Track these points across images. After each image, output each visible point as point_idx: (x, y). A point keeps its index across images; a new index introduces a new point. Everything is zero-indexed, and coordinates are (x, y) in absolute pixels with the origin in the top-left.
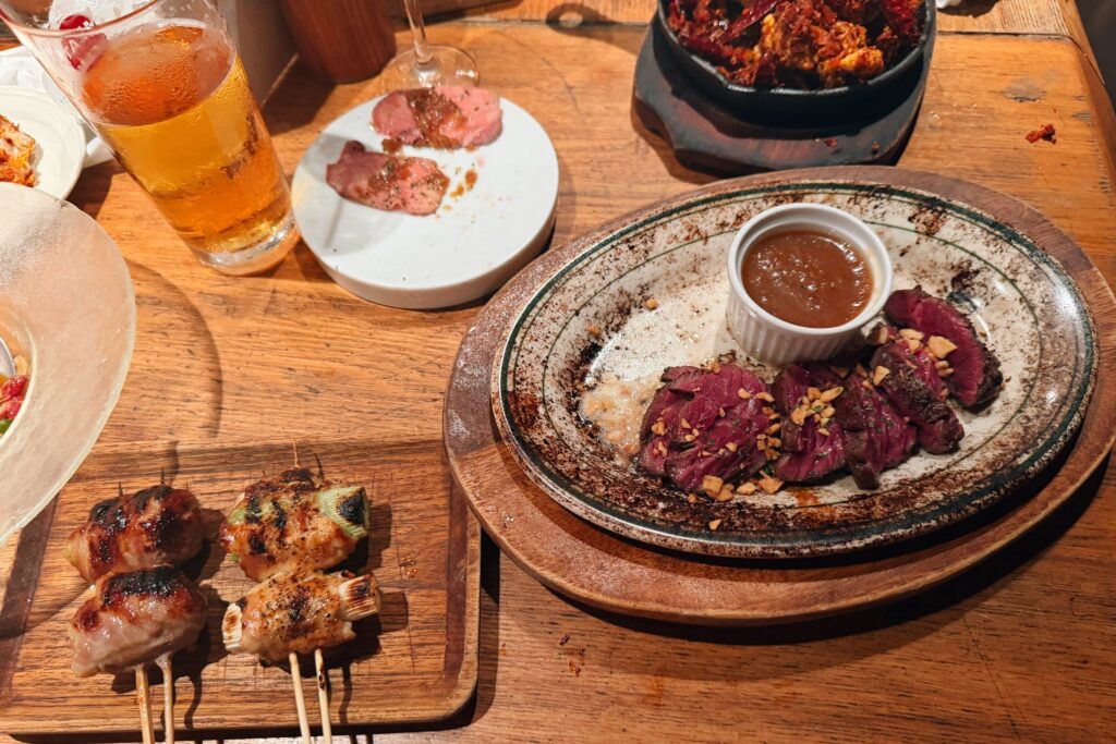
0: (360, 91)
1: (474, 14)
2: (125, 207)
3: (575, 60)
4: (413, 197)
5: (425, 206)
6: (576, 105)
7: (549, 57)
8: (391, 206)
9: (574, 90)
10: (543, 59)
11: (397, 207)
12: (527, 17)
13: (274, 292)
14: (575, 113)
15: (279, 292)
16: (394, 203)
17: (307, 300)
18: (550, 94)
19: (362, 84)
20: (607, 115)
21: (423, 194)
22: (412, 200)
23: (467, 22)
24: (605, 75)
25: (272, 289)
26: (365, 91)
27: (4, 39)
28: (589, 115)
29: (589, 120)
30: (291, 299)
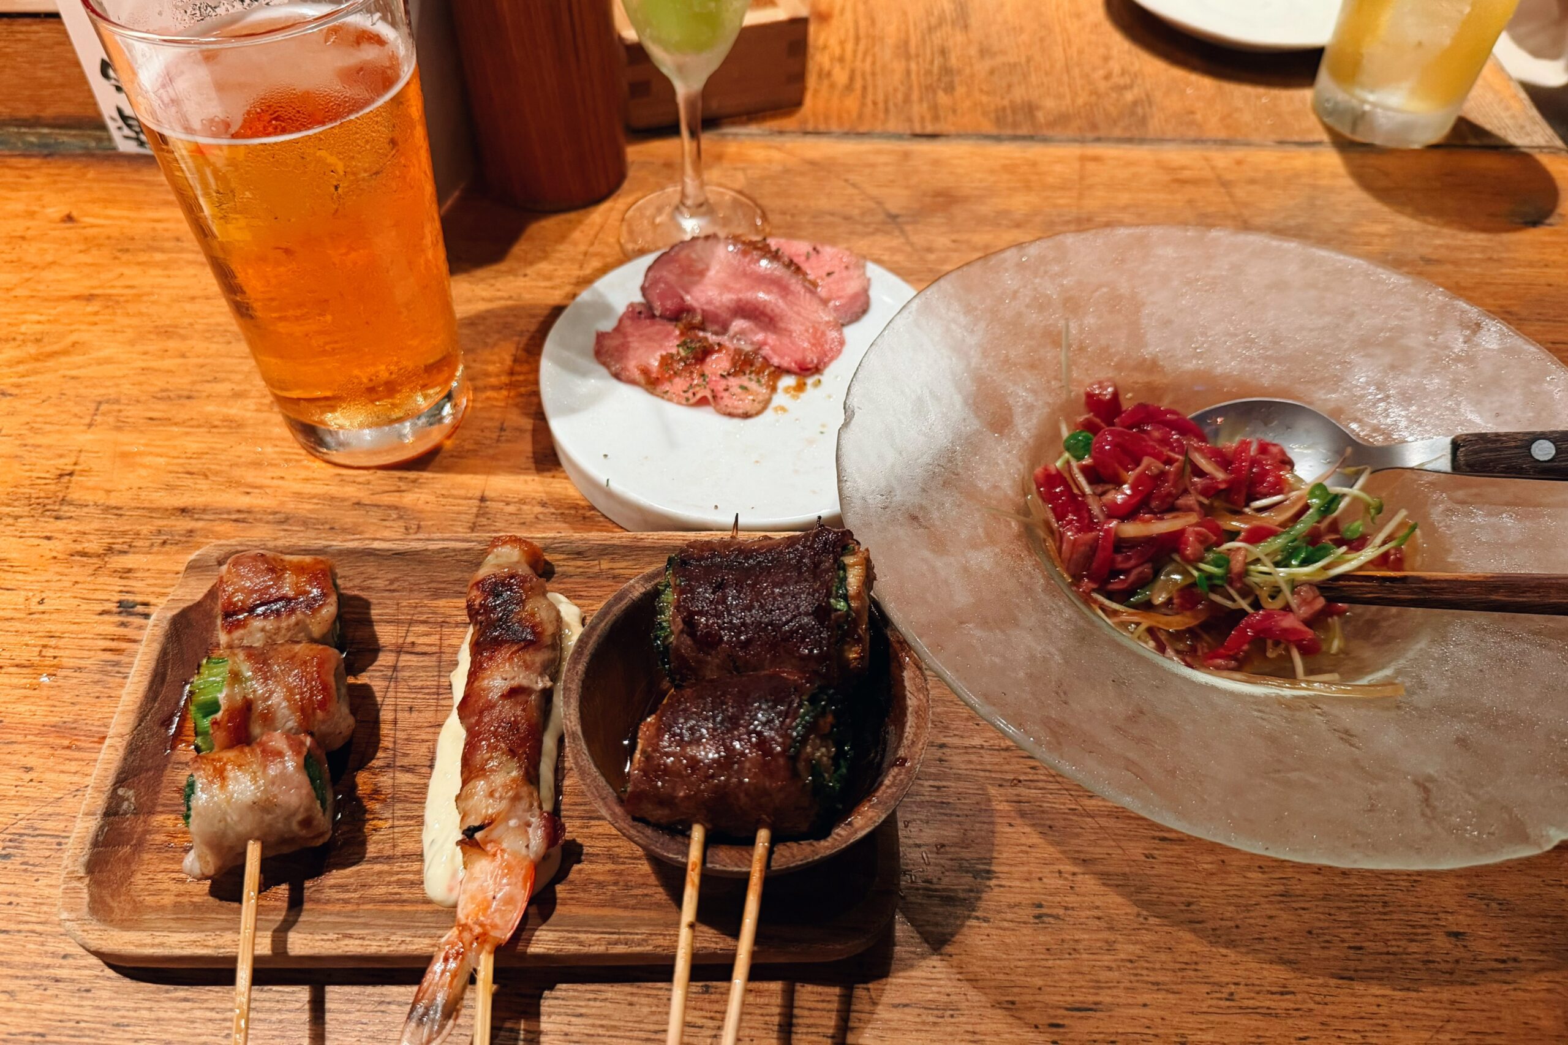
0: (580, 222)
1: (734, 124)
2: (215, 380)
3: (892, 181)
4: (726, 390)
5: (746, 403)
6: (907, 238)
7: (852, 177)
8: (692, 401)
9: (899, 220)
10: (846, 181)
11: (703, 402)
12: (810, 128)
13: (483, 499)
14: (909, 249)
15: (492, 500)
16: (698, 396)
17: (538, 509)
18: (866, 225)
19: (582, 212)
20: (955, 251)
21: (744, 388)
22: (726, 394)
23: (724, 135)
24: (940, 199)
25: (478, 494)
26: (587, 221)
27: (7, 152)
28: (930, 250)
29: (932, 257)
30: (511, 509)
